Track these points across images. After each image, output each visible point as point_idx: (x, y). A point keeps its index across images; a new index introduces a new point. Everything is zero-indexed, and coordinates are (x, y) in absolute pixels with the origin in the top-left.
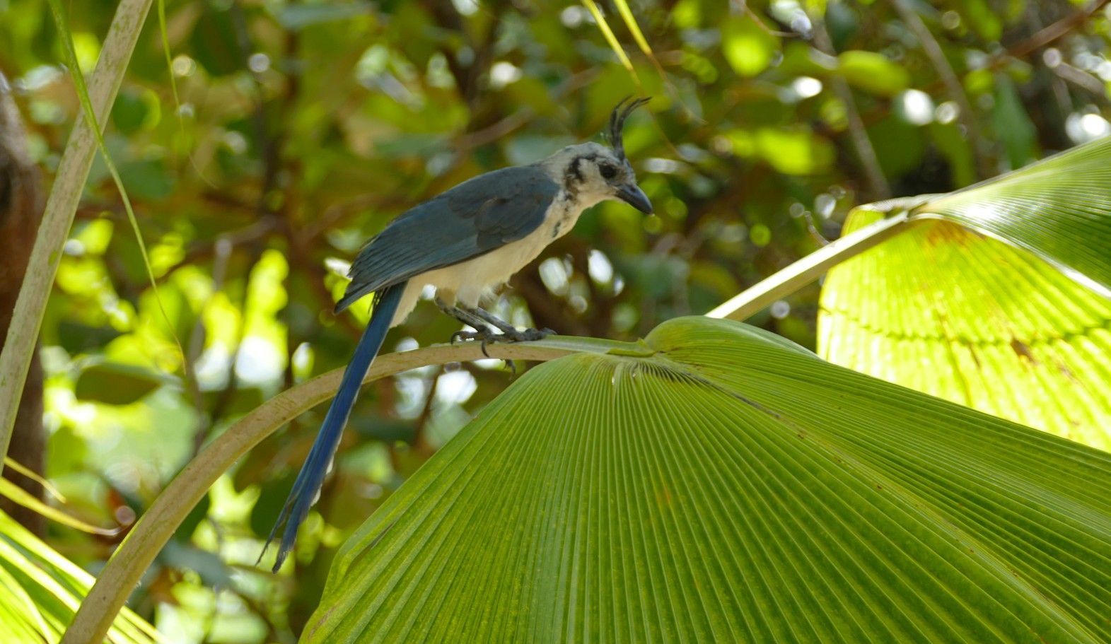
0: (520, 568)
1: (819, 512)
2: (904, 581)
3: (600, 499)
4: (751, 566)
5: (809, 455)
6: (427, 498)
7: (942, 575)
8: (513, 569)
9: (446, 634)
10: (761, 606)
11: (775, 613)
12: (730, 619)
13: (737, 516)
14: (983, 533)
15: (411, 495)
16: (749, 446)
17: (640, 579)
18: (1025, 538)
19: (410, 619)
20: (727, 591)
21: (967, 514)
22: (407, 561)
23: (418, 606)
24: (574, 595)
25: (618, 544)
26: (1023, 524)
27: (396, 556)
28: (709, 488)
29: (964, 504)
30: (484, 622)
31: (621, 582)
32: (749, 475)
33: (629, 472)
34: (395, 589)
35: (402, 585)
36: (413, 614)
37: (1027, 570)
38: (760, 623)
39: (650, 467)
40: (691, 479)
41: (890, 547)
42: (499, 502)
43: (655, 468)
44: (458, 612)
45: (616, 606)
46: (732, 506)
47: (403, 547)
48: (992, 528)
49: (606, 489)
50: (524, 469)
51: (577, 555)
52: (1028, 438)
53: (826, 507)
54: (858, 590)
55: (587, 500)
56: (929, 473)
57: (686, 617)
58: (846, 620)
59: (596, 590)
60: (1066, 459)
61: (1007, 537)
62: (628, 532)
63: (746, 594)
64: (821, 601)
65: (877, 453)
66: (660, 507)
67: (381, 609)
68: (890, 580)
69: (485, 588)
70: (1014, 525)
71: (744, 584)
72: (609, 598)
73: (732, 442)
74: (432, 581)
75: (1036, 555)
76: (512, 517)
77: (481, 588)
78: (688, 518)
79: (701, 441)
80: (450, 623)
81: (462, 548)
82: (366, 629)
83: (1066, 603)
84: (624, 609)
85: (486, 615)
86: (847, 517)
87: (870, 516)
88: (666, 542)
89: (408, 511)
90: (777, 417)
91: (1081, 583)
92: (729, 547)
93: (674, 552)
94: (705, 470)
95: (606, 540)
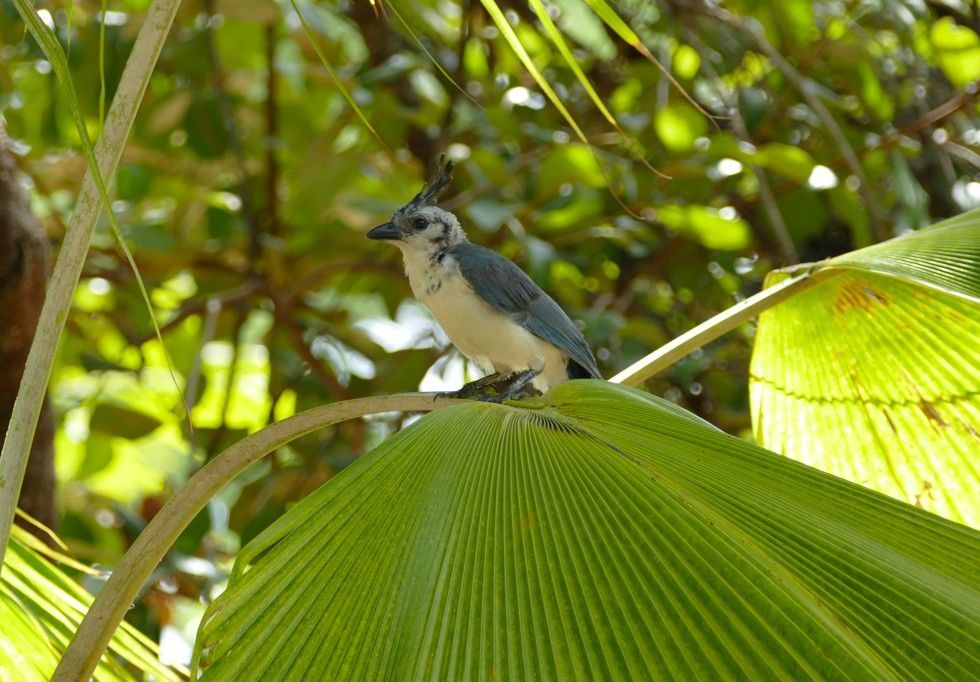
0: (399, 577)
1: (656, 541)
2: (716, 601)
3: (473, 521)
4: (591, 583)
5: (658, 495)
6: (325, 512)
7: (750, 598)
8: (393, 578)
9: (329, 630)
10: (594, 616)
11: (605, 622)
12: (566, 625)
13: (586, 540)
14: (800, 569)
15: (310, 509)
16: (608, 485)
17: (496, 589)
18: (836, 575)
19: (299, 616)
20: (568, 602)
21: (789, 552)
22: (301, 565)
23: (307, 605)
24: (438, 598)
25: (482, 558)
26: (837, 564)
27: (291, 560)
28: (566, 517)
29: (788, 544)
30: (363, 622)
31: (479, 591)
32: (603, 508)
33: (501, 500)
34: (287, 588)
35: (295, 586)
36: (302, 611)
37: (832, 602)
38: (591, 630)
39: (519, 497)
40: (552, 508)
41: (709, 571)
42: (389, 521)
43: (524, 499)
44: (342, 613)
45: (473, 610)
46: (583, 533)
47: (298, 553)
48: (808, 566)
49: (479, 512)
50: (413, 494)
51: (445, 566)
52: (864, 497)
53: (661, 537)
54: (677, 606)
55: (461, 521)
56: (762, 516)
57: (530, 623)
58: (663, 631)
59: (457, 595)
60: (895, 516)
61: (820, 574)
62: (491, 550)
63: (583, 606)
64: (644, 614)
65: (720, 497)
66: (523, 530)
67: (273, 603)
68: (704, 599)
69: (368, 593)
70: (828, 564)
71: (583, 597)
72: (467, 604)
73: (594, 481)
74: (322, 585)
75: (843, 589)
76: (398, 534)
77: (364, 593)
78: (545, 541)
79: (567, 478)
80: (334, 621)
81: (351, 558)
82: (258, 620)
83: (861, 631)
84: (478, 614)
85: (366, 616)
86: (678, 546)
87: (698, 547)
88: (523, 560)
89: (306, 522)
90: (638, 463)
91: (878, 615)
92: (575, 565)
93: (528, 568)
94: (565, 502)
95: (473, 556)
